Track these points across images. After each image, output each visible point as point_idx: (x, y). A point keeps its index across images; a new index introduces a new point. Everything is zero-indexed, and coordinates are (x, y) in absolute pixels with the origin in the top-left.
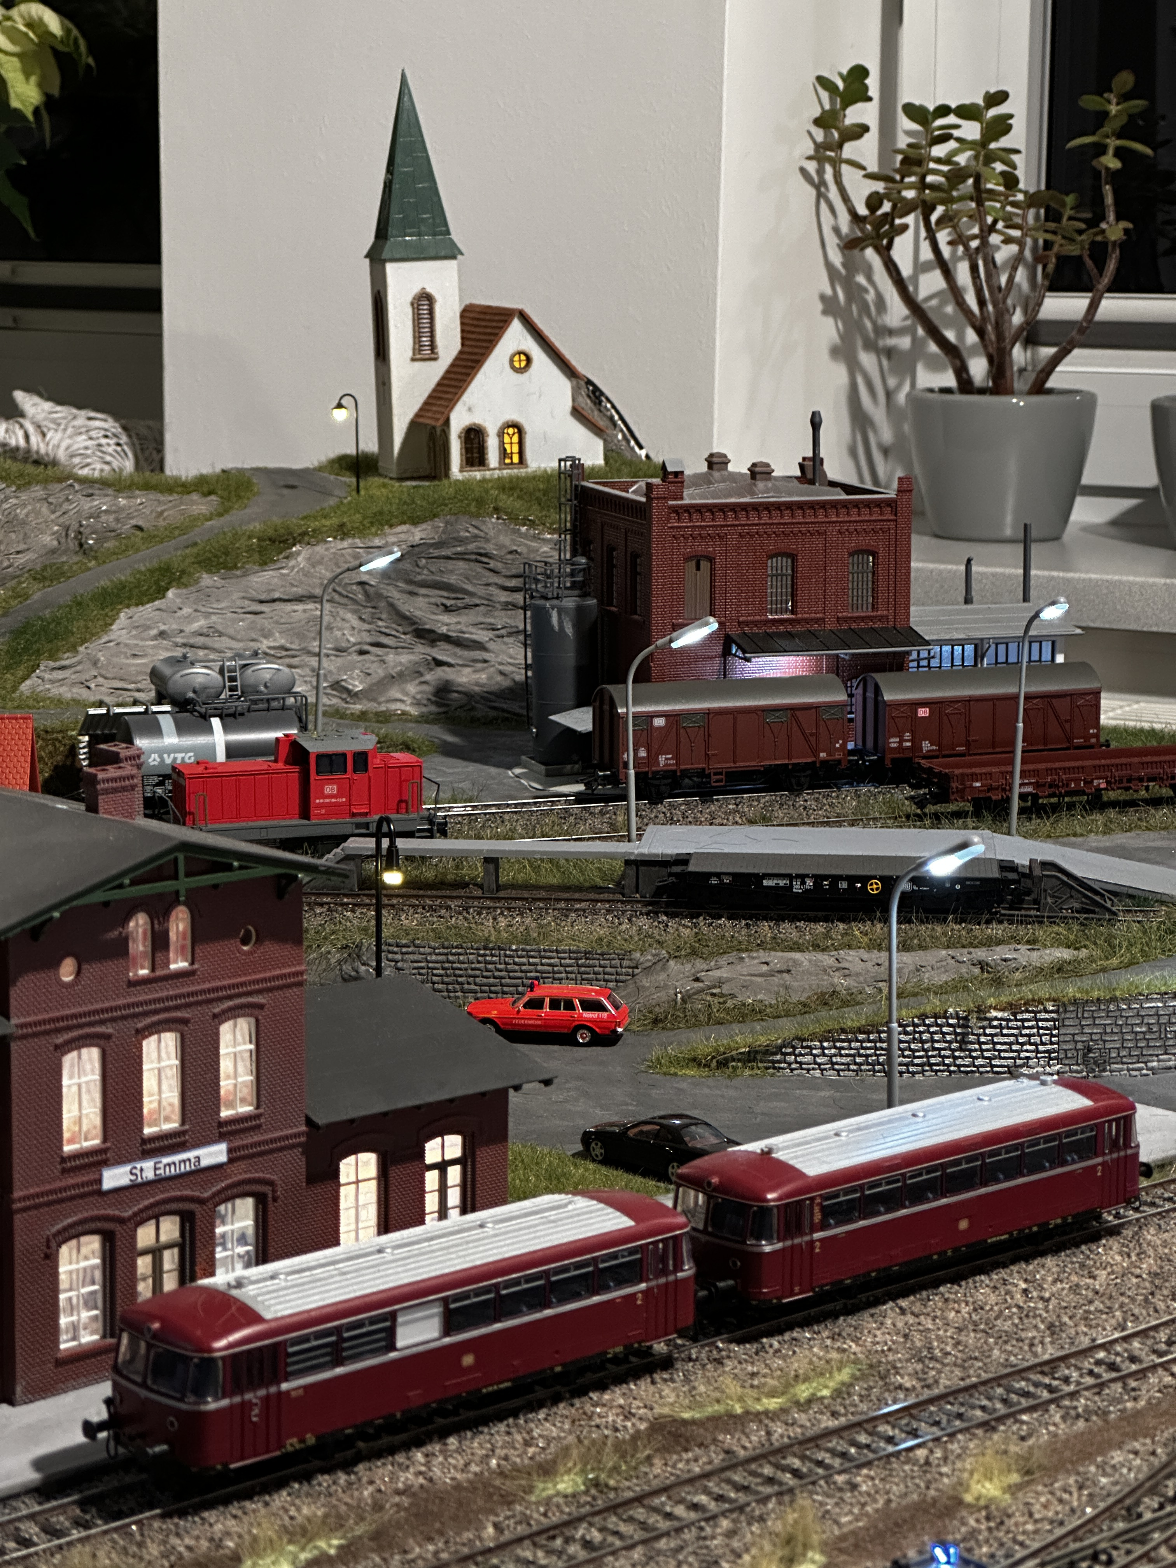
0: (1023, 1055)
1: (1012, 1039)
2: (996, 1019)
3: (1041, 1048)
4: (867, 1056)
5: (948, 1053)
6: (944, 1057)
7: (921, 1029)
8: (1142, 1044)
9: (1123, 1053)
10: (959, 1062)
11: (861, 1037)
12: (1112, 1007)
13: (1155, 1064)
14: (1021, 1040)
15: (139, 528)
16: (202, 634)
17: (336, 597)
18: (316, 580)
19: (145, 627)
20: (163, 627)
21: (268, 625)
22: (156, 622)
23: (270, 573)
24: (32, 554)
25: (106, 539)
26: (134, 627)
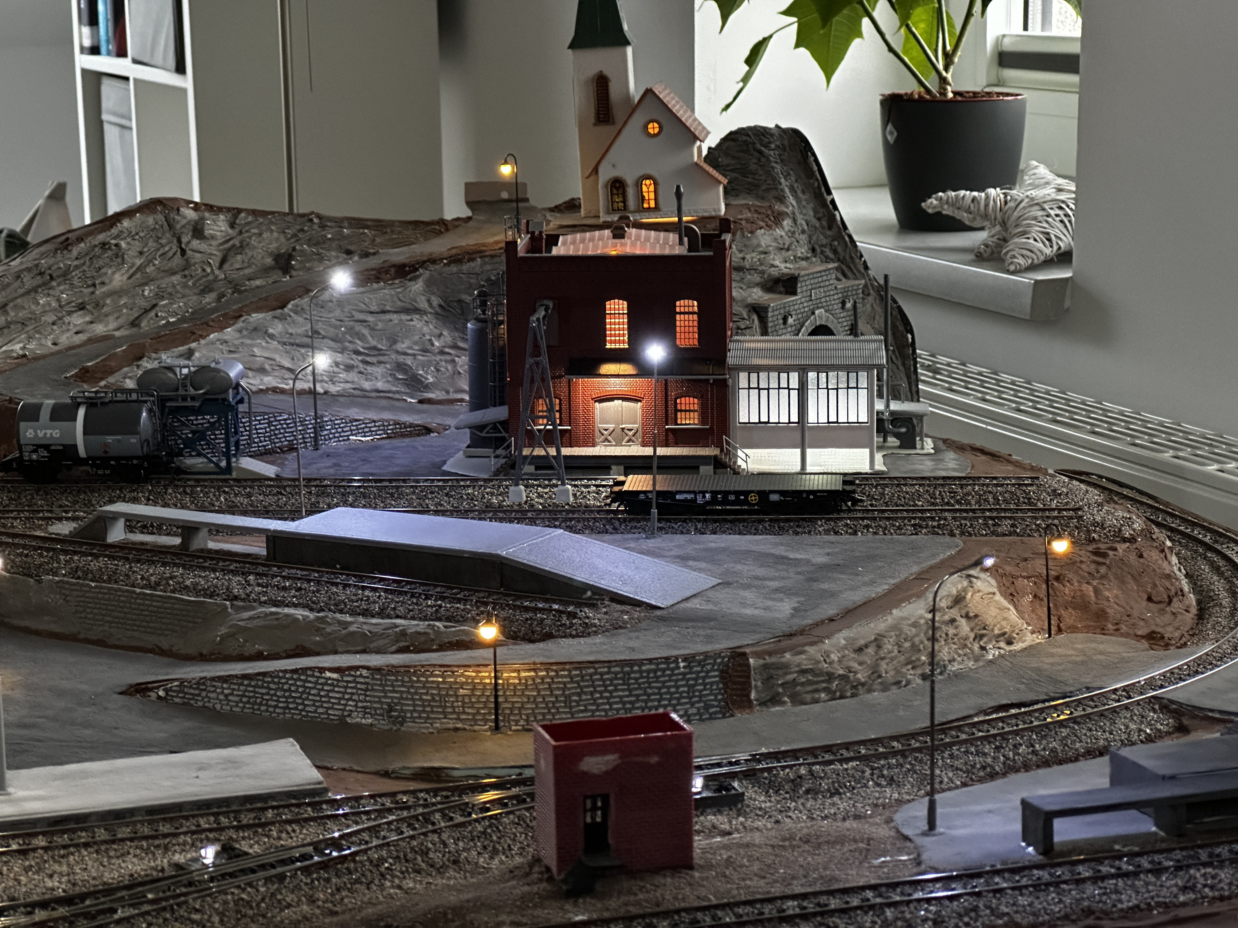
0: (348, 708)
1: (340, 695)
2: (330, 678)
3: (360, 704)
4: (250, 697)
5: (299, 701)
6: (298, 704)
7: (283, 681)
8: (428, 709)
9: (415, 715)
10: (308, 709)
11: (246, 682)
12: (406, 679)
13: (438, 725)
14: (347, 697)
15: (349, 252)
16: (307, 336)
17: (441, 311)
18: (423, 298)
19: (255, 330)
20: (271, 331)
21: (365, 331)
22: (266, 327)
23: (386, 292)
24: (247, 271)
25: (310, 261)
26: (247, 330)
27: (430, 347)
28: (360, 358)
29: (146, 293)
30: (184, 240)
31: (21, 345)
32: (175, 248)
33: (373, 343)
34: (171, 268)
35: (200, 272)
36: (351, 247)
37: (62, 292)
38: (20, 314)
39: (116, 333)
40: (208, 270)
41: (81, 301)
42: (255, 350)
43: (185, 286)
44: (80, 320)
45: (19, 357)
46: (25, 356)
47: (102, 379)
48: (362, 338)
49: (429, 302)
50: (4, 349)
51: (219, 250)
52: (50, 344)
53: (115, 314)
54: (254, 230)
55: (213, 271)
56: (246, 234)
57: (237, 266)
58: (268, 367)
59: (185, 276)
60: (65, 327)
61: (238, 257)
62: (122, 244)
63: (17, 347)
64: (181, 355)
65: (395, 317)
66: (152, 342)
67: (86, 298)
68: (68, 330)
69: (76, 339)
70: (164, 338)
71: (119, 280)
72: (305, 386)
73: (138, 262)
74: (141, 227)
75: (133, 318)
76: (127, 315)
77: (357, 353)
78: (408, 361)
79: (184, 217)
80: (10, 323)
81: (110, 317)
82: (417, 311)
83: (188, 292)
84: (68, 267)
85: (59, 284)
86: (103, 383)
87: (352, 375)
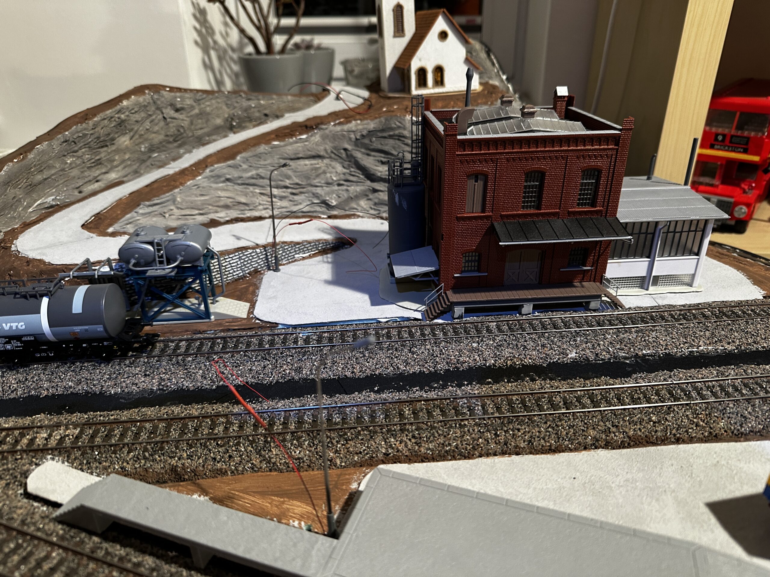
15: (266, 115)
16: (253, 178)
17: (333, 155)
18: (322, 148)
19: (219, 176)
20: (228, 177)
21: (290, 173)
22: (225, 174)
23: (299, 144)
24: (206, 130)
25: (244, 122)
26: (212, 177)
27: (330, 181)
28: (288, 190)
29: (143, 150)
30: (165, 111)
31: (53, 198)
32: (160, 117)
33: (296, 180)
34: (158, 131)
35: (176, 132)
36: (266, 112)
37: (84, 154)
38: (53, 172)
39: (125, 179)
40: (182, 131)
41: (98, 158)
42: (219, 192)
43: (169, 142)
44: (98, 172)
45: (52, 207)
46: (58, 205)
47: (111, 225)
48: (289, 177)
49: (326, 150)
50: (39, 202)
51: (188, 117)
52: (76, 193)
53: (122, 166)
54: (208, 103)
55: (185, 131)
56: (203, 106)
57: (199, 126)
58: (230, 204)
59: (167, 136)
60: (87, 180)
61: (200, 121)
62: (123, 116)
63: (50, 200)
64: (168, 201)
65: (307, 162)
66: (147, 189)
67: (102, 155)
68: (90, 181)
69: (96, 186)
70: (155, 186)
71: (124, 141)
72: (257, 214)
73: (136, 129)
74: (136, 105)
75: (135, 167)
76: (130, 165)
77: (286, 187)
78: (319, 190)
79: (163, 96)
80: (46, 179)
81: (120, 168)
82: (319, 157)
83: (171, 146)
84: (85, 135)
85: (80, 148)
86: (110, 230)
87: (285, 203)
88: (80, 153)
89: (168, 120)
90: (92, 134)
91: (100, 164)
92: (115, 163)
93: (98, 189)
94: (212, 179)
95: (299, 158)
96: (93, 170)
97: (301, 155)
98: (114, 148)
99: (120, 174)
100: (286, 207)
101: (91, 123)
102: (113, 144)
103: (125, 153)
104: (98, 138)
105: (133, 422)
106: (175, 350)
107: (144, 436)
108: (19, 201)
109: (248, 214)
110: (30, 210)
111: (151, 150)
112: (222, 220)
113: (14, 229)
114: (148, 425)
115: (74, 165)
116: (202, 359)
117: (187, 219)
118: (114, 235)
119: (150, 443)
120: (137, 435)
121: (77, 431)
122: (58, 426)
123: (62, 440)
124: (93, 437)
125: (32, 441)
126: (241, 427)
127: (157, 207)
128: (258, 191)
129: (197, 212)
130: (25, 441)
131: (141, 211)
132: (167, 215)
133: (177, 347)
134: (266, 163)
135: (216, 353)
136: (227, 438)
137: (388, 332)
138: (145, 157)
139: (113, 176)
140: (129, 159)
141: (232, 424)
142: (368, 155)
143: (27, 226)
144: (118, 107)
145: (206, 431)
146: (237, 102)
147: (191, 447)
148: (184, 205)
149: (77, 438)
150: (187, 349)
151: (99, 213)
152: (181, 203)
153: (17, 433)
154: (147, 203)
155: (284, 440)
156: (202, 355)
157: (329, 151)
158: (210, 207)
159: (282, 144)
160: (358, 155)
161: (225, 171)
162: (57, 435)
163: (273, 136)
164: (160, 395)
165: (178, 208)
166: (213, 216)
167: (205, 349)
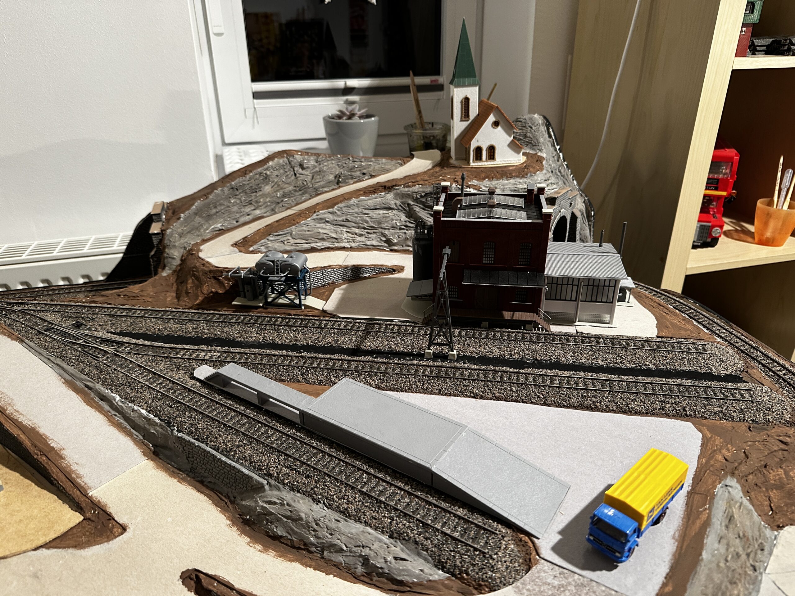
15: (364, 174)
16: (343, 221)
17: (400, 208)
18: (393, 202)
19: (321, 219)
20: (327, 220)
21: (368, 219)
22: (325, 218)
23: (377, 199)
24: (322, 183)
25: (348, 179)
26: (317, 219)
27: (395, 226)
28: (366, 231)
29: (278, 195)
30: (296, 169)
31: (221, 224)
32: (292, 173)
33: (372, 224)
34: (290, 182)
35: (301, 184)
36: (364, 171)
37: (242, 197)
38: (222, 208)
39: (265, 215)
40: (305, 183)
41: (250, 199)
42: (320, 230)
43: (295, 191)
44: (249, 209)
45: (220, 230)
46: (223, 229)
47: (251, 246)
48: (367, 222)
49: (395, 204)
50: (213, 227)
51: (310, 173)
52: (235, 222)
53: (265, 206)
54: (325, 164)
55: (307, 184)
56: (322, 166)
57: (318, 180)
58: (325, 238)
59: (295, 187)
60: (242, 214)
61: (318, 177)
62: (268, 173)
63: (219, 226)
64: (287, 233)
65: (381, 212)
66: (276, 224)
67: (253, 198)
68: (243, 215)
69: (247, 218)
70: (282, 222)
71: (267, 189)
72: (342, 245)
73: (276, 180)
74: (277, 164)
75: (273, 207)
76: (270, 205)
77: (365, 228)
78: (386, 232)
79: (296, 159)
80: (217, 212)
81: (263, 207)
82: (390, 209)
83: (297, 194)
84: (244, 185)
85: (240, 193)
86: (251, 249)
87: (363, 239)
88: (239, 197)
89: (298, 175)
90: (248, 184)
91: (251, 204)
92: (260, 204)
93: (248, 220)
94: (317, 221)
95: (376, 209)
96: (246, 207)
97: (378, 207)
98: (260, 193)
99: (263, 211)
100: (362, 242)
101: (248, 177)
102: (261, 191)
103: (267, 198)
104: (251, 187)
105: (246, 354)
106: (275, 322)
107: (250, 361)
108: (202, 225)
109: (337, 245)
110: (208, 231)
111: (284, 196)
112: (319, 248)
113: (197, 243)
114: (253, 356)
115: (235, 204)
116: (287, 328)
117: (297, 246)
118: (253, 252)
119: (252, 363)
120: (247, 359)
121: (219, 354)
122: (210, 351)
123: (211, 357)
124: (226, 357)
125: (198, 355)
126: (297, 363)
127: (281, 236)
128: (345, 230)
129: (304, 241)
130: (195, 355)
131: (270, 239)
132: (286, 243)
133: (277, 321)
134: (353, 211)
135: (295, 327)
136: (289, 366)
137: (393, 328)
138: (279, 201)
139: (258, 212)
140: (269, 201)
141: (293, 360)
142: (424, 209)
143: (204, 241)
144: (265, 167)
145: (280, 362)
146: (346, 163)
147: (271, 367)
148: (297, 237)
149: (219, 357)
150: (281, 322)
151: (246, 237)
152: (295, 235)
153: (191, 351)
154: (275, 234)
155: (316, 371)
156: (288, 326)
157: (398, 205)
158: (313, 239)
159: (367, 198)
160: (417, 209)
161: (326, 216)
162: (209, 354)
163: (362, 192)
164: (263, 344)
165: (293, 238)
166: (313, 245)
167: (290, 323)
